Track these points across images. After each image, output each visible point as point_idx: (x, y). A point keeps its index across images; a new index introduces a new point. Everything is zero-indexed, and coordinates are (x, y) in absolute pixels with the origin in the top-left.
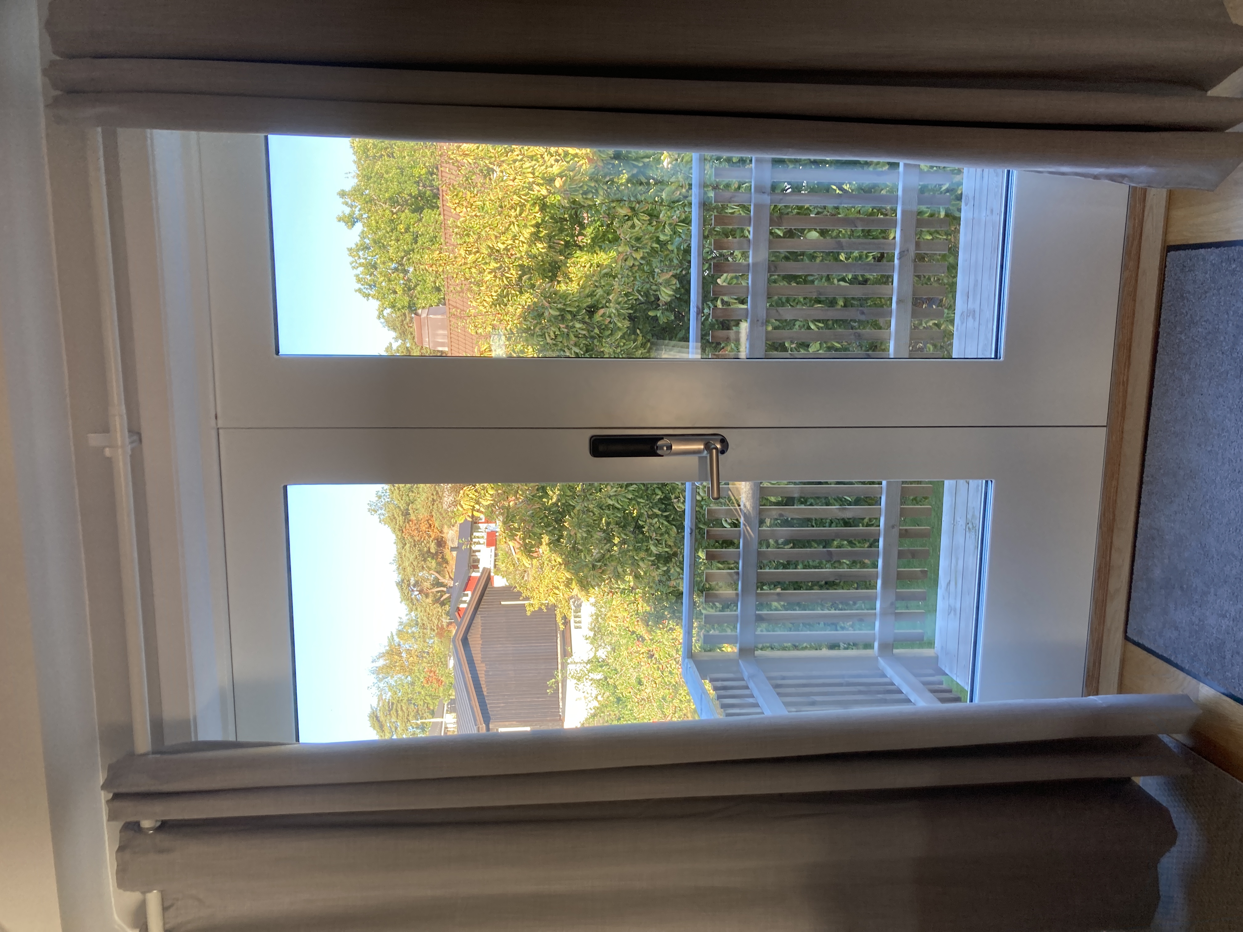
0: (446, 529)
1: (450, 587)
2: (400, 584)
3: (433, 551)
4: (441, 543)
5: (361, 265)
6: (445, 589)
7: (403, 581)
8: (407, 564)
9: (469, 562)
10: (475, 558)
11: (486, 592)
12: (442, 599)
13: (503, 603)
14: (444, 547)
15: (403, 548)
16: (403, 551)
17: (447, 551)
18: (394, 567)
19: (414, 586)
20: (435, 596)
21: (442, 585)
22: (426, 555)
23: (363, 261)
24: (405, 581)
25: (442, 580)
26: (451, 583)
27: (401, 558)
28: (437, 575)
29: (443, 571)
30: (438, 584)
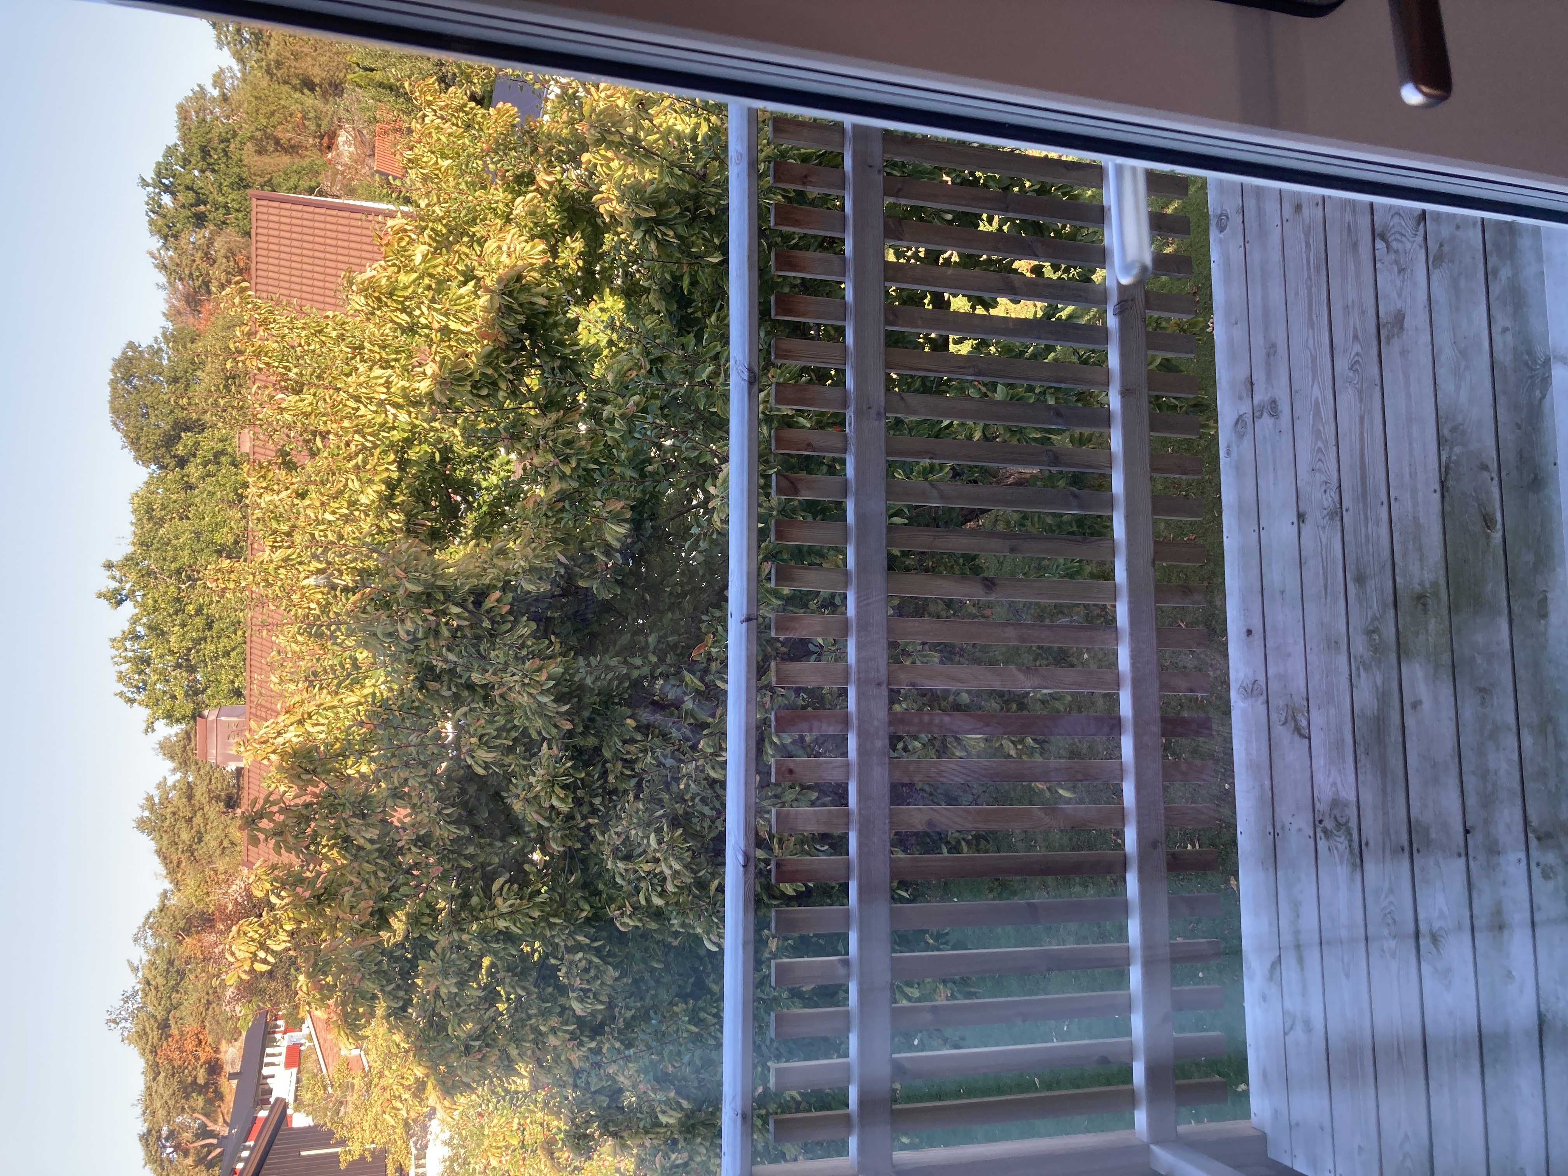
0: (224, 1047)
1: (223, 1137)
2: (145, 1138)
3: (201, 1081)
4: (214, 1068)
5: (128, 660)
6: (214, 1141)
7: (149, 1132)
8: (158, 1104)
9: (256, 1095)
10: (266, 1087)
11: (278, 1137)
12: (210, 1157)
13: (303, 1153)
14: (219, 1074)
15: (154, 1079)
16: (154, 1084)
17: (223, 1081)
18: (139, 1110)
19: (167, 1139)
20: (198, 1154)
21: (212, 1134)
22: (189, 1089)
23: (131, 654)
24: (153, 1132)
25: (211, 1126)
26: (225, 1131)
27: (150, 1095)
28: (204, 1119)
29: (215, 1112)
30: (204, 1132)
